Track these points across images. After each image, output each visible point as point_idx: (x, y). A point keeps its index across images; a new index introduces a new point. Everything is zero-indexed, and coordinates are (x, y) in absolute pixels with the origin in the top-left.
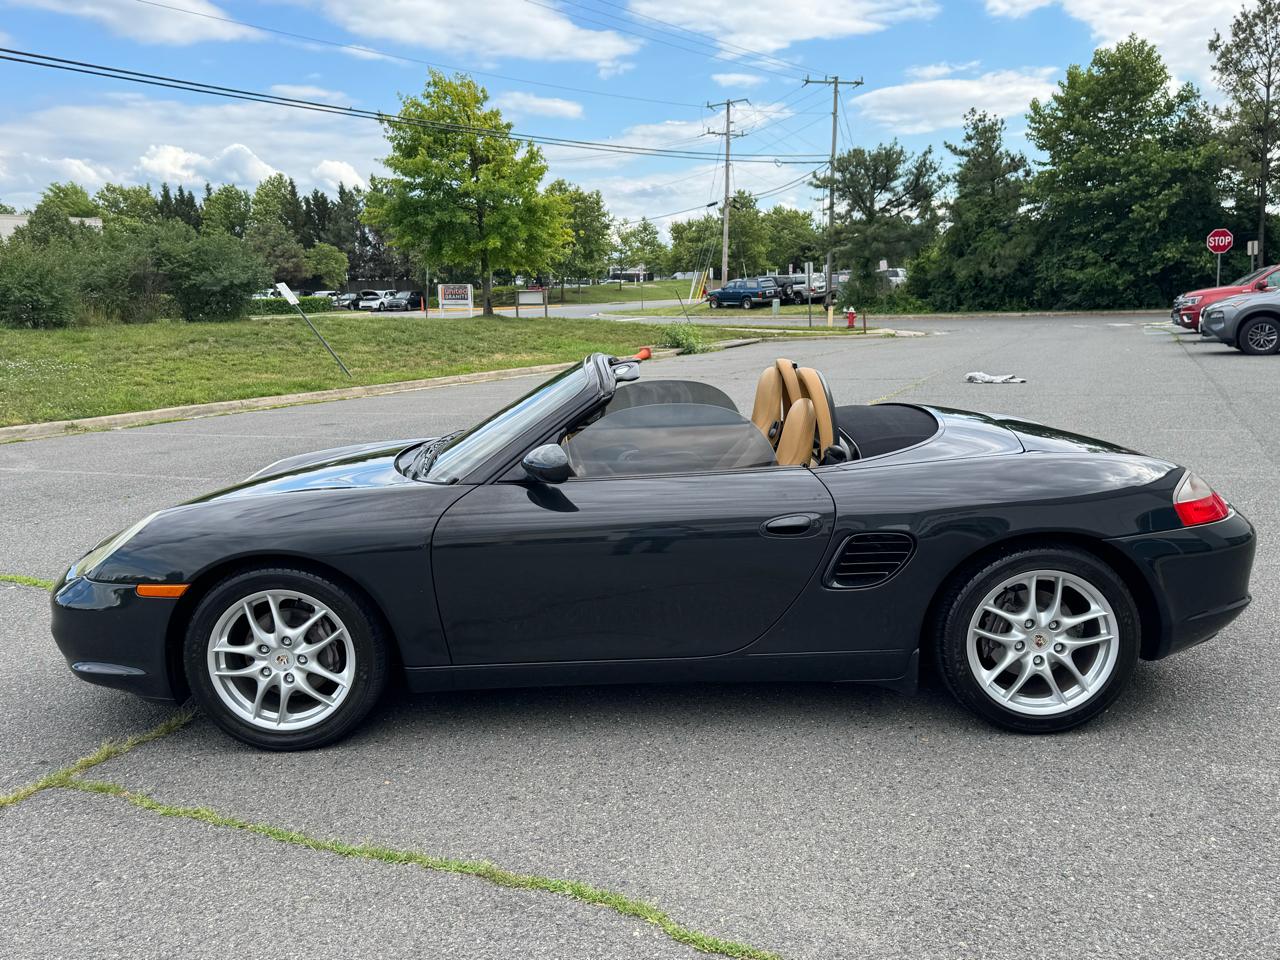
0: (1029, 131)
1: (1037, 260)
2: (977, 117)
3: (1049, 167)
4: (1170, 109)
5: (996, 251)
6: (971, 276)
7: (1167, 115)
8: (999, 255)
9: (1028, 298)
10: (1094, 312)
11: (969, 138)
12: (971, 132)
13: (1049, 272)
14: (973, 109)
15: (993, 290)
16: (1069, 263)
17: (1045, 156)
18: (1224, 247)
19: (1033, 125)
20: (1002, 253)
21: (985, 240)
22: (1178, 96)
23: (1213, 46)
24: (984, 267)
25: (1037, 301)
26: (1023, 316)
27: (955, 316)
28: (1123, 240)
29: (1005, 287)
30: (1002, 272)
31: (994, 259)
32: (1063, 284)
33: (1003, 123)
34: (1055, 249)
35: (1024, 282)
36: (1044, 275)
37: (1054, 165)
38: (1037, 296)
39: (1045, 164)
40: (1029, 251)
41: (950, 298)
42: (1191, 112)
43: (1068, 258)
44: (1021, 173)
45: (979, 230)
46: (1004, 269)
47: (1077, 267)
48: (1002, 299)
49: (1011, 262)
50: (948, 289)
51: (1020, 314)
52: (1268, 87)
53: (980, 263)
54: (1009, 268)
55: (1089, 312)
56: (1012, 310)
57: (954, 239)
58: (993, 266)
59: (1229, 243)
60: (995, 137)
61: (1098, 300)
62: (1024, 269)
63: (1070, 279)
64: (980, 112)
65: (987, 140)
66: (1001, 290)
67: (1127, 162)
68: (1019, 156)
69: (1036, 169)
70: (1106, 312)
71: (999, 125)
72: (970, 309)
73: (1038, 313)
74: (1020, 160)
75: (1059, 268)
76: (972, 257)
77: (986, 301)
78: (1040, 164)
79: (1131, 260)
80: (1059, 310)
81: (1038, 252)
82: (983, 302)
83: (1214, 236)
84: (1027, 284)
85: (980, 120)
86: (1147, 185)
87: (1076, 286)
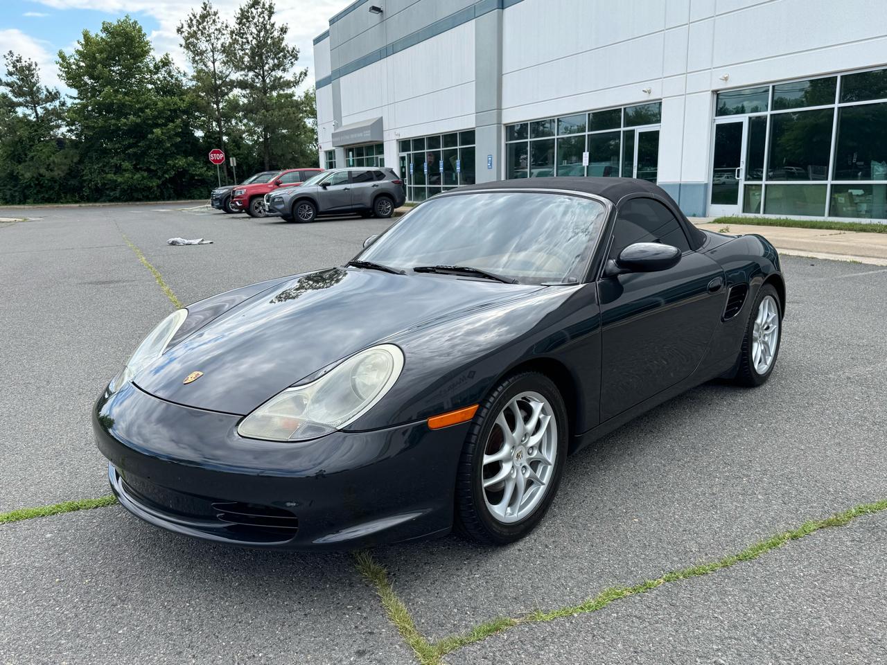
0: (61, 73)
1: (81, 167)
2: (14, 58)
3: (77, 101)
4: (157, 68)
5: (51, 159)
6: (33, 177)
7: (156, 73)
8: (54, 162)
9: (79, 194)
10: (130, 203)
11: (10, 74)
12: (11, 69)
13: (92, 173)
14: (11, 52)
15: (51, 188)
16: (107, 169)
17: (74, 92)
18: (220, 161)
19: (63, 69)
20: (56, 160)
21: (38, 151)
22: (162, 61)
23: (179, 30)
24: (42, 171)
25: (86, 196)
26: (80, 206)
27: (22, 206)
28: (144, 154)
29: (60, 185)
30: (59, 174)
31: (49, 165)
32: (104, 184)
33: (36, 65)
34: (94, 158)
35: (73, 182)
36: (89, 177)
37: (82, 100)
38: (86, 192)
39: (75, 98)
40: (75, 160)
41: (17, 194)
42: (169, 73)
43: (104, 166)
44: (57, 103)
45: (31, 143)
46: (60, 173)
47: (113, 172)
48: (59, 195)
49: (63, 167)
50: (14, 187)
51: (78, 205)
52: (214, 63)
53: (38, 168)
54: (63, 172)
55: (127, 203)
56: (68, 202)
57: (13, 149)
58: (48, 168)
59: (223, 158)
60: (33, 74)
61: (135, 195)
62: (73, 173)
63: (110, 180)
64: (16, 55)
65: (27, 76)
66: (57, 188)
67: (138, 102)
68: (55, 91)
69: (69, 103)
70: (138, 203)
71: (34, 66)
72: (36, 202)
73: (91, 204)
74: (55, 94)
75: (99, 173)
76: (31, 164)
77: (47, 196)
78: (71, 97)
79: (152, 167)
80: (105, 201)
81: (80, 162)
82: (44, 197)
83: (212, 153)
84: (77, 184)
85: (17, 61)
86: (156, 118)
87: (115, 185)
